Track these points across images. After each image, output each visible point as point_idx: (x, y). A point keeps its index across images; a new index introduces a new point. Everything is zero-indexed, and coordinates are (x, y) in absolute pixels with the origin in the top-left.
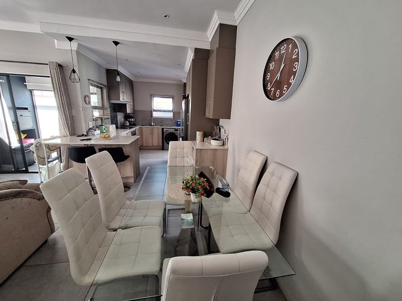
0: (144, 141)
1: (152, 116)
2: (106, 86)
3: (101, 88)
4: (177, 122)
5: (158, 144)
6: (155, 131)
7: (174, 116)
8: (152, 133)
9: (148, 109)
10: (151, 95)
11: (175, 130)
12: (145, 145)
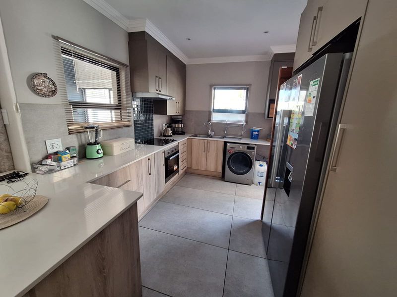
0: (194, 162)
1: (210, 120)
2: (127, 66)
3: (116, 70)
4: (253, 131)
5: (216, 169)
6: (213, 147)
7: (246, 121)
8: (207, 149)
9: (205, 109)
10: (211, 86)
11: (249, 148)
12: (194, 167)
